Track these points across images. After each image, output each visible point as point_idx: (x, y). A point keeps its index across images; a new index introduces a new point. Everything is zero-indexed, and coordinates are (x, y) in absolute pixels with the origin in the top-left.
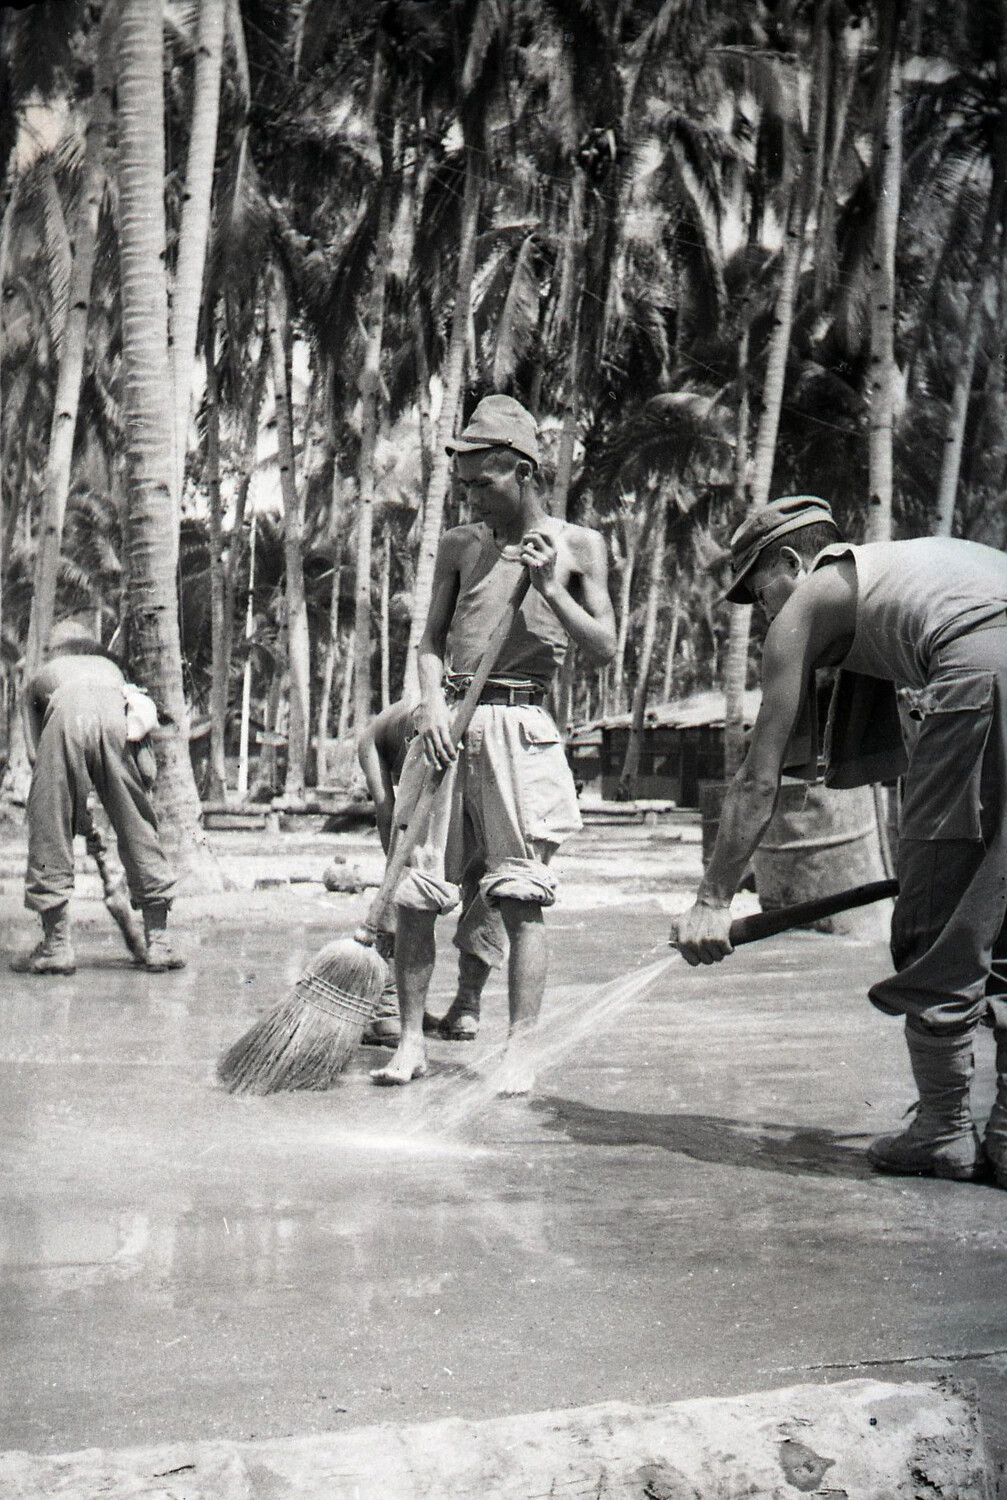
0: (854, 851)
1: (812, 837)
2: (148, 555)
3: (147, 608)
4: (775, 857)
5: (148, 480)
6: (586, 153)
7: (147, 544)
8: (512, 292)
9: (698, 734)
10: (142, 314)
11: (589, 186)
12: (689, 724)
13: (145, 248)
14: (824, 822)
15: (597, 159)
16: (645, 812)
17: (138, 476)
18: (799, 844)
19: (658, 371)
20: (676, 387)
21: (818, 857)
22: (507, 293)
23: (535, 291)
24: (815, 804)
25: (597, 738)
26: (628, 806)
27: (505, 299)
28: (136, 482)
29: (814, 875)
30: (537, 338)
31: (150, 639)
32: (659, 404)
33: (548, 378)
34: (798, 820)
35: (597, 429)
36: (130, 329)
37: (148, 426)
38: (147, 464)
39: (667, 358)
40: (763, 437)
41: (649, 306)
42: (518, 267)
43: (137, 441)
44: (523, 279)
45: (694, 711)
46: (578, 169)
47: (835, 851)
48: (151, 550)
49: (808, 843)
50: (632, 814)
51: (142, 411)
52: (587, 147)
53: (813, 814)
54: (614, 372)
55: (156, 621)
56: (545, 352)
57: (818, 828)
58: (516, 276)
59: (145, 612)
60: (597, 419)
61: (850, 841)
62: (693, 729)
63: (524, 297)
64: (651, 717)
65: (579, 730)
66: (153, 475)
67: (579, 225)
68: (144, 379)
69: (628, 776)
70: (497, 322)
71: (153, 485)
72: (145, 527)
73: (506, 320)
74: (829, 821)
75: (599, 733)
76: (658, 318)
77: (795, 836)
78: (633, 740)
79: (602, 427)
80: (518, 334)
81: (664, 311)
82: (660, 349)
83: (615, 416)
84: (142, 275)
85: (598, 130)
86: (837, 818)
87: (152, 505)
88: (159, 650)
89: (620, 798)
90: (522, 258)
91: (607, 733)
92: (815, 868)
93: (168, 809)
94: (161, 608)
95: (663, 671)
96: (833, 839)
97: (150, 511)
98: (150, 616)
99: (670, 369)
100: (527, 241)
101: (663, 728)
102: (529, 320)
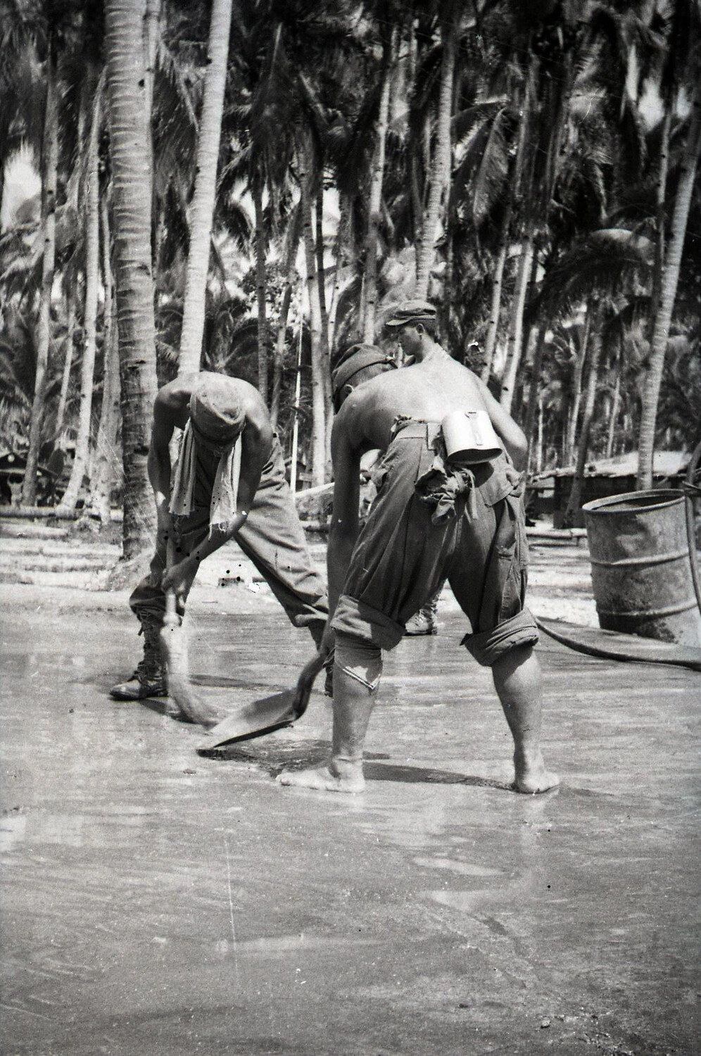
0: (676, 568)
1: (640, 556)
2: (132, 320)
3: (131, 362)
4: (609, 572)
5: (132, 261)
6: (540, 44)
7: (131, 312)
8: (488, 151)
9: (626, 482)
10: (125, 129)
11: (541, 70)
12: (618, 475)
13: (126, 77)
14: (649, 543)
15: (549, 48)
16: (579, 537)
17: (123, 258)
18: (628, 561)
19: (599, 212)
20: (611, 224)
21: (644, 572)
22: (483, 152)
23: (505, 152)
24: (643, 528)
25: (551, 483)
26: (566, 533)
27: (482, 156)
28: (123, 263)
29: (638, 587)
30: (506, 186)
31: (134, 387)
32: (599, 238)
33: (516, 216)
34: (628, 541)
35: (553, 254)
36: (116, 141)
37: (131, 219)
38: (130, 249)
39: (605, 200)
40: (671, 257)
41: (592, 163)
42: (493, 133)
43: (123, 231)
44: (496, 142)
45: (624, 465)
46: (533, 56)
47: (658, 569)
48: (134, 316)
49: (636, 561)
50: (569, 539)
51: (127, 207)
52: (542, 40)
53: (640, 537)
54: (565, 212)
55: (138, 372)
56: (514, 196)
57: (644, 548)
58: (490, 141)
59: (129, 366)
60: (555, 248)
61: (672, 560)
62: (622, 478)
63: (496, 155)
64: (591, 469)
65: (537, 477)
66: (136, 258)
67: (535, 99)
68: (129, 181)
69: (571, 511)
70: (476, 173)
71: (135, 265)
72: (128, 298)
73: (483, 172)
74: (653, 543)
75: (552, 480)
76: (599, 173)
77: (625, 555)
78: (575, 485)
79: (558, 254)
80: (491, 183)
81: (604, 168)
82: (601, 196)
83: (566, 246)
84: (126, 98)
85: (549, 27)
86: (660, 540)
87: (134, 281)
88: (141, 395)
89: (564, 527)
90: (495, 127)
91: (558, 479)
92: (642, 582)
93: (145, 520)
94: (142, 362)
95: (608, 437)
96: (657, 558)
97: (134, 286)
98: (133, 369)
99: (607, 210)
100: (499, 114)
101: (600, 477)
102: (500, 171)
